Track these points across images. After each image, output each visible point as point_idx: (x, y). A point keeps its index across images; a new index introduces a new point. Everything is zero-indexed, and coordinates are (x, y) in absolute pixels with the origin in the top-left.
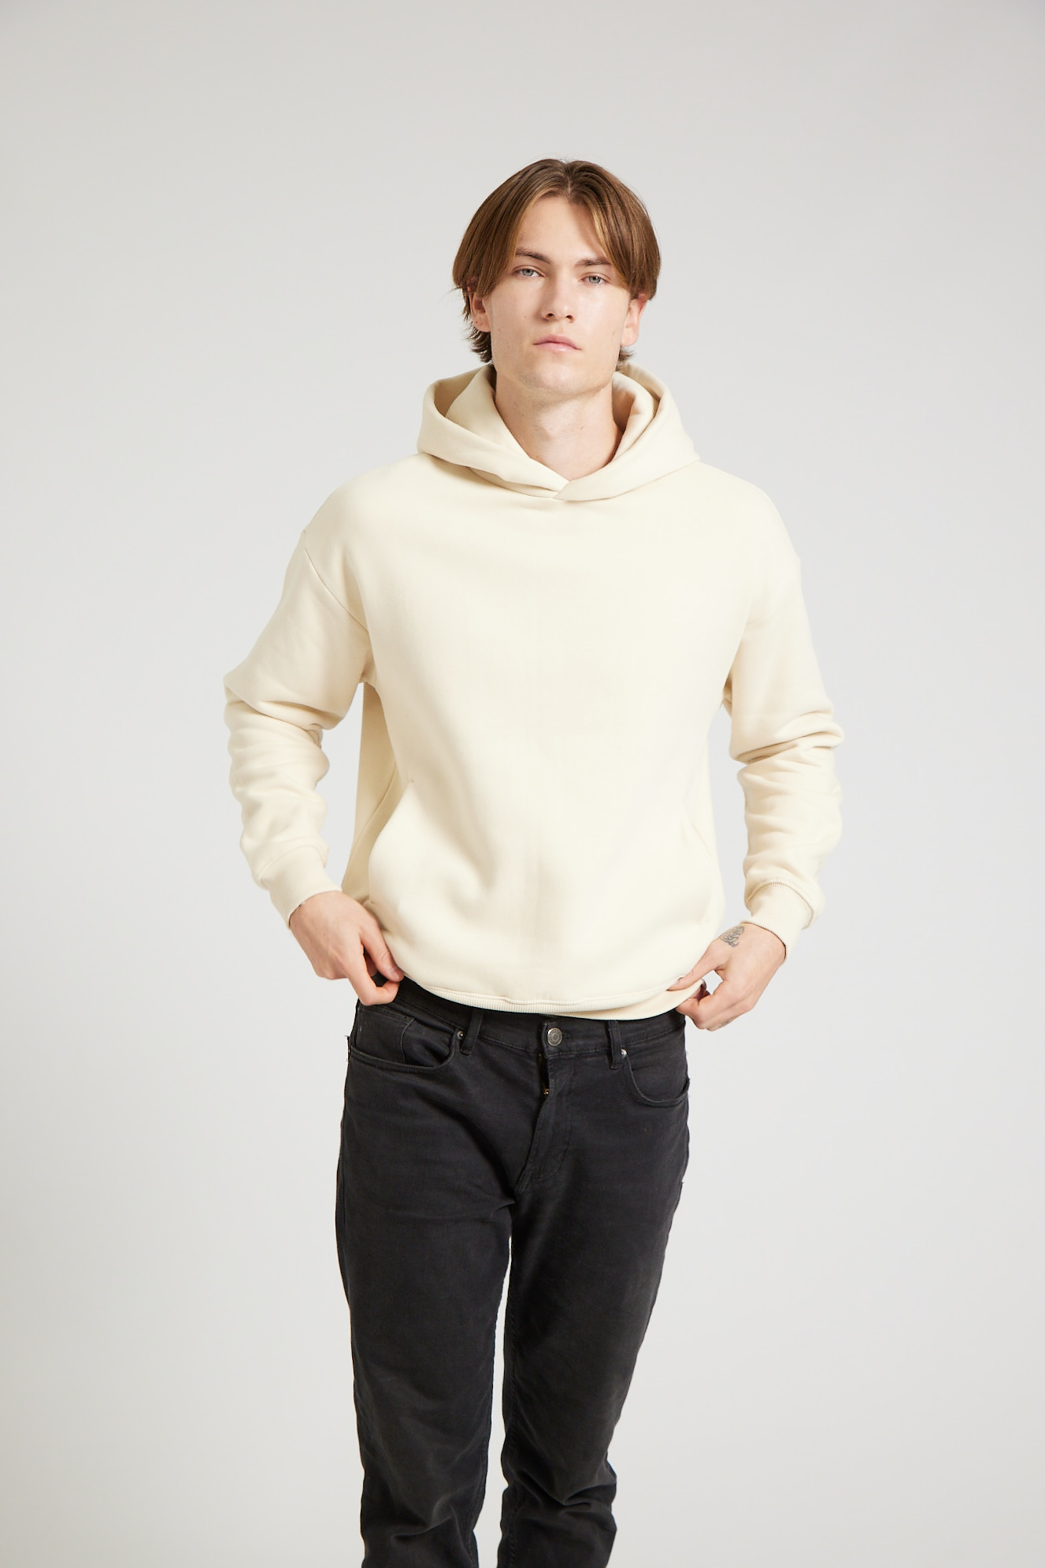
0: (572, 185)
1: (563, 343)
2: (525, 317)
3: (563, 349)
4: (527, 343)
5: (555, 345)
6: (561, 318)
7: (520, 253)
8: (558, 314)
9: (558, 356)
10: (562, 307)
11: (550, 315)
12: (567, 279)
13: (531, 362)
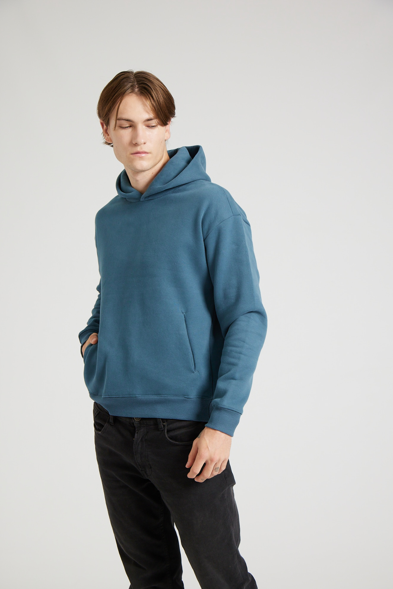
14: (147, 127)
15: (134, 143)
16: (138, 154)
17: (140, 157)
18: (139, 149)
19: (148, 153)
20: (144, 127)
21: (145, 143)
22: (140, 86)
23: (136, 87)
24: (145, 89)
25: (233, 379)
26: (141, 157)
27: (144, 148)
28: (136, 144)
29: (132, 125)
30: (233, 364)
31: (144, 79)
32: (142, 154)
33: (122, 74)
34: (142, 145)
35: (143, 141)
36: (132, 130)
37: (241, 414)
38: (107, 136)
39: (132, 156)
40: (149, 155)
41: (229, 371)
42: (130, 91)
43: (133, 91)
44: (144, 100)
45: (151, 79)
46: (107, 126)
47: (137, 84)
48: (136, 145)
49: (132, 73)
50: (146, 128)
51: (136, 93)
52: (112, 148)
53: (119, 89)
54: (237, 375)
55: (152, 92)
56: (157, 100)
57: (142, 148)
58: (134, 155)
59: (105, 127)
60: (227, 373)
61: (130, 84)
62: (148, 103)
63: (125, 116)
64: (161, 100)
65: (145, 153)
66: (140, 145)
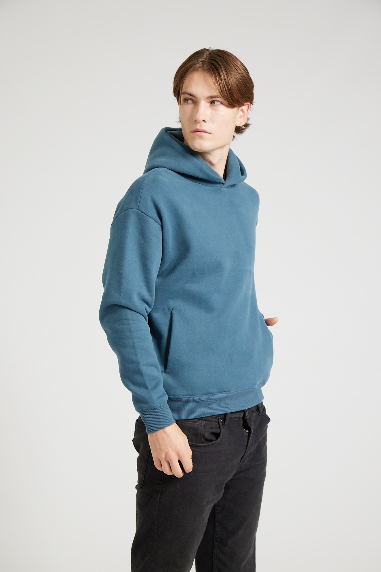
14: (210, 105)
15: (194, 120)
16: (198, 133)
17: (199, 136)
18: (198, 127)
19: (208, 133)
21: (204, 121)
26: (201, 136)
27: (205, 127)
29: (194, 101)
32: (201, 133)
34: (202, 123)
35: (201, 118)
40: (210, 136)
48: (196, 122)
51: (204, 69)
56: (225, 79)
57: (201, 126)
58: (193, 133)
63: (189, 91)
65: (205, 132)
66: (199, 123)
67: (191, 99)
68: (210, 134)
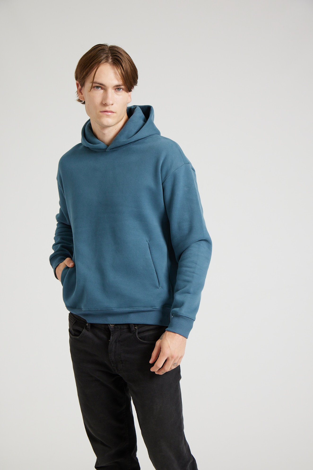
0: (111, 59)
1: (109, 112)
2: (97, 103)
3: (110, 114)
4: (98, 111)
5: (108, 113)
6: (110, 105)
7: (96, 83)
8: (108, 104)
9: (108, 116)
10: (110, 101)
11: (106, 104)
12: (111, 91)
13: (100, 117)
15: (104, 103)
16: (106, 113)
17: (107, 115)
18: (107, 108)
19: (114, 113)
20: (113, 91)
21: (112, 104)
22: (113, 58)
23: (110, 58)
24: (117, 60)
25: (189, 293)
27: (112, 108)
28: (105, 104)
29: (104, 89)
30: (188, 281)
31: (117, 52)
33: (98, 46)
34: (110, 106)
35: (111, 102)
36: (103, 93)
37: (194, 321)
38: (80, 95)
39: (101, 114)
40: (115, 114)
41: (185, 287)
42: (105, 61)
43: (107, 61)
44: (116, 69)
45: (122, 53)
46: (82, 87)
47: (111, 56)
49: (107, 45)
50: (115, 92)
51: (110, 63)
52: (84, 106)
53: (96, 58)
54: (191, 290)
55: (122, 63)
57: (109, 108)
58: (103, 113)
59: (80, 87)
60: (183, 288)
61: (105, 55)
62: (118, 71)
63: (99, 81)
64: (129, 70)
65: (112, 112)
66: (108, 106)
67: (101, 87)
68: (115, 113)
